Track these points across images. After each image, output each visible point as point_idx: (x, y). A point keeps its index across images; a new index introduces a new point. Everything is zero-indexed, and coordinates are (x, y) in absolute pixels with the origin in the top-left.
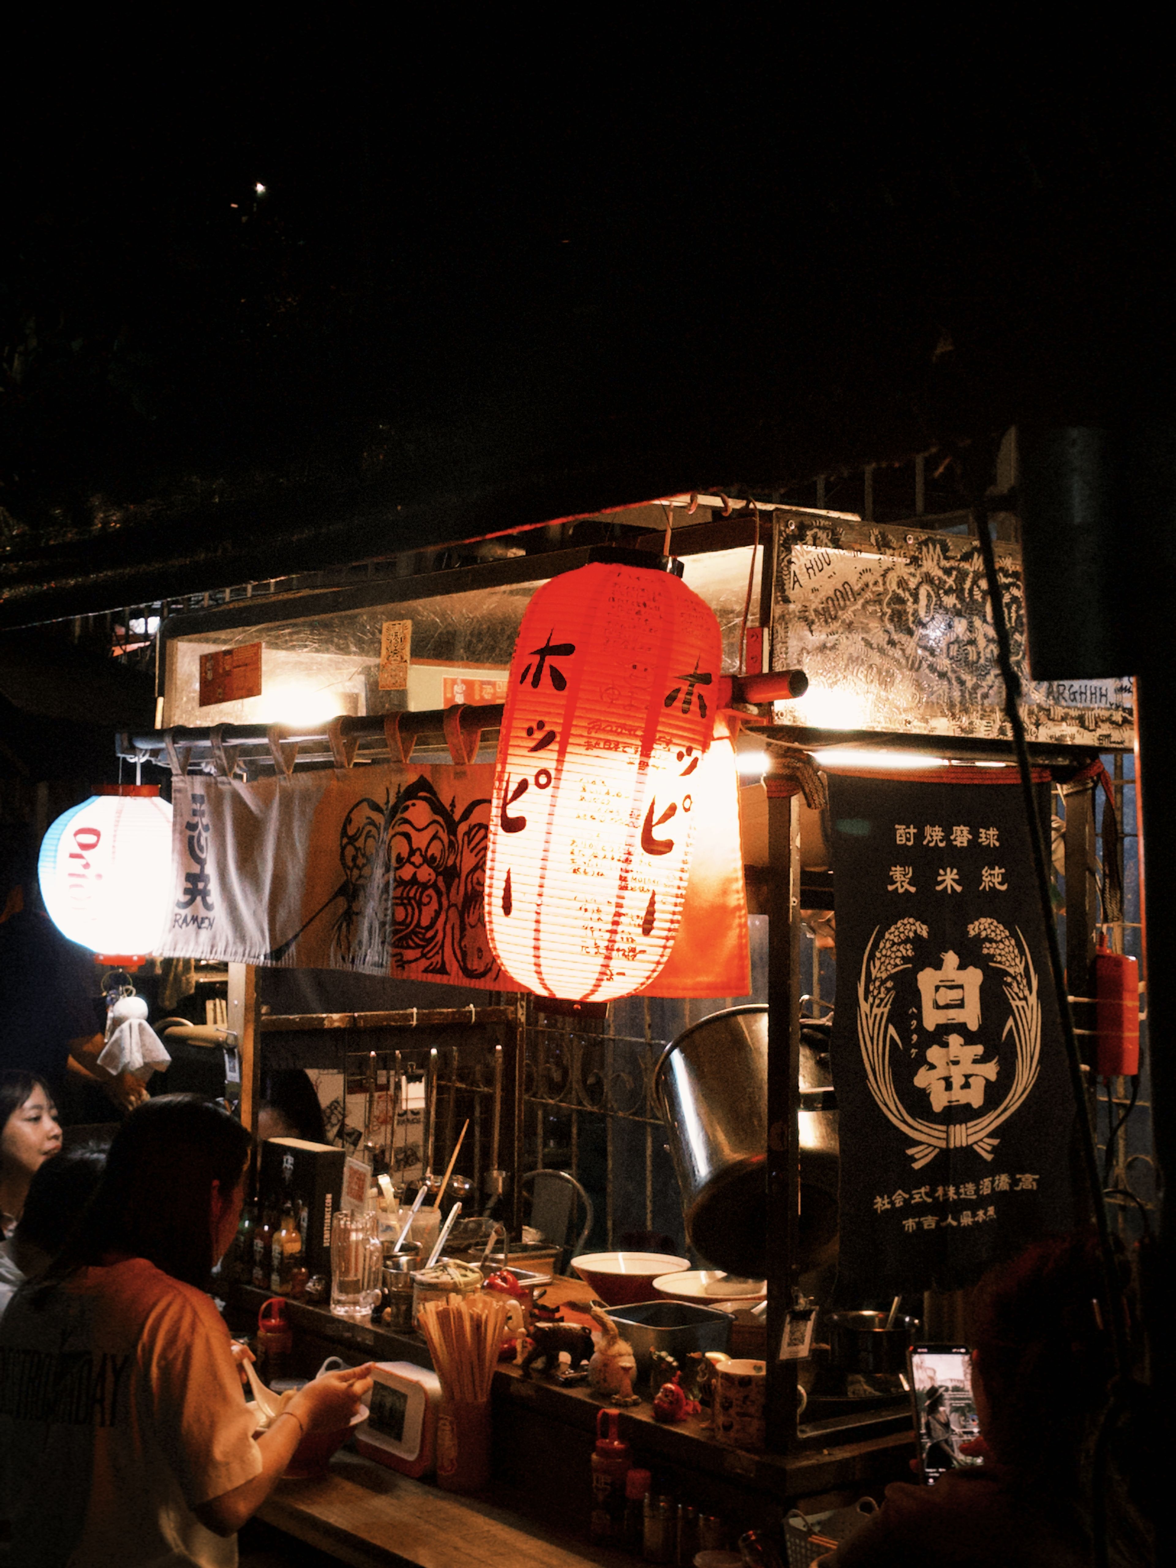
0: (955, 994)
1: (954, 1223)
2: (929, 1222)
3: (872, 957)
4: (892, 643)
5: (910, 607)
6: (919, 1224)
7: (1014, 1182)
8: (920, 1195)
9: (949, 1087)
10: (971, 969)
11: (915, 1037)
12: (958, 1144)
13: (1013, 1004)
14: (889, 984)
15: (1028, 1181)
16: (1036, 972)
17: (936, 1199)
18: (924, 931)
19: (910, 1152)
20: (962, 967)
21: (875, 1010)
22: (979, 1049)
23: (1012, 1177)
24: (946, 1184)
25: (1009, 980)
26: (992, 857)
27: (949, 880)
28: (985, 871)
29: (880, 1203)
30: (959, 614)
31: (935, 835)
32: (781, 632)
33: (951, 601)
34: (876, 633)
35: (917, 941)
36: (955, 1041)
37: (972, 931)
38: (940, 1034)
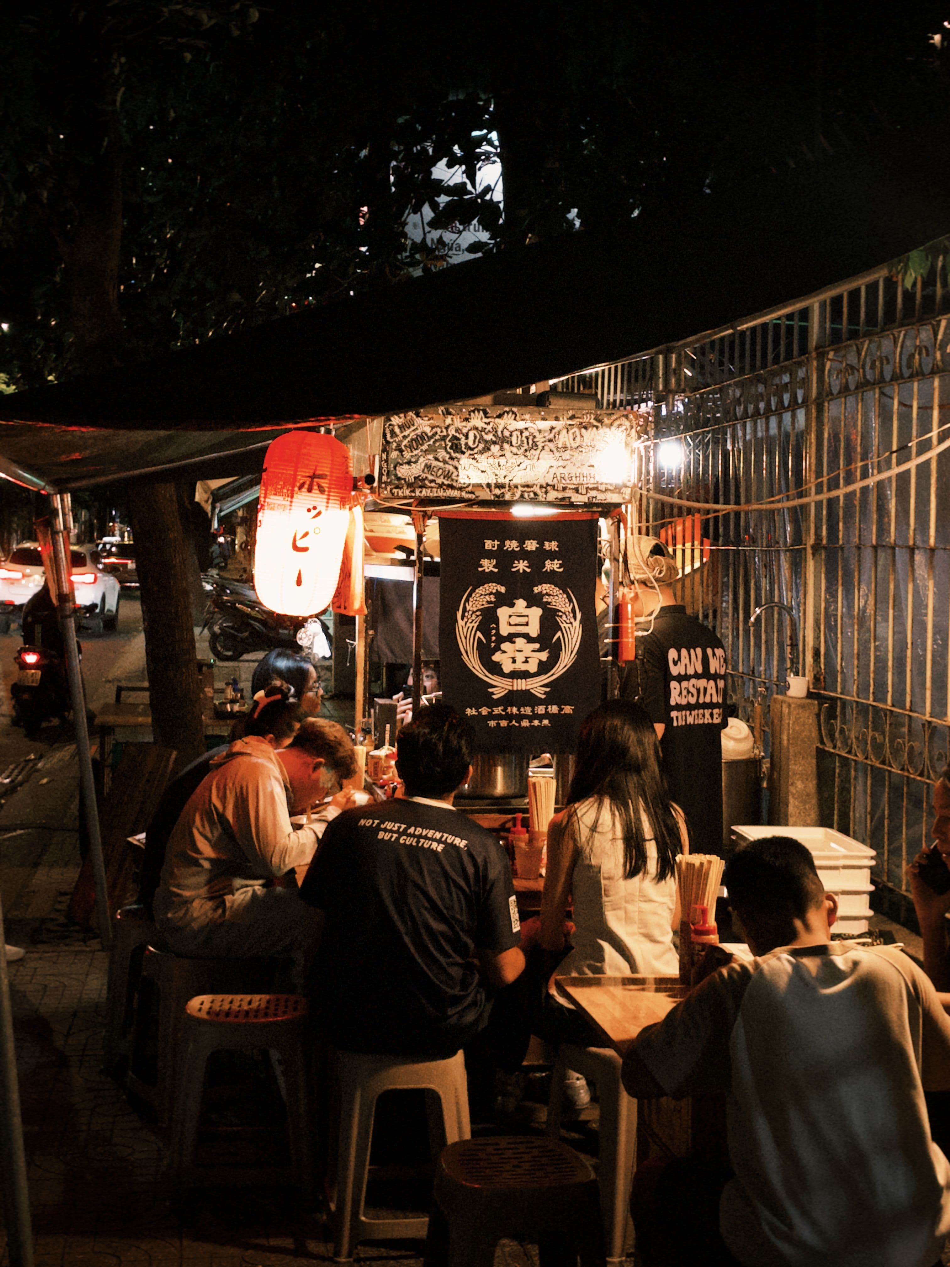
0: (524, 620)
1: (517, 724)
2: (504, 723)
3: (467, 600)
4: (452, 458)
5: (463, 441)
6: (498, 724)
7: (561, 710)
8: (498, 710)
9: (514, 661)
10: (534, 608)
11: (494, 638)
12: (519, 688)
13: (562, 626)
14: (478, 613)
15: (568, 709)
16: (580, 610)
17: (507, 713)
18: (503, 589)
19: (490, 690)
20: (528, 607)
21: (468, 624)
22: (537, 646)
23: (559, 707)
24: (512, 706)
25: (560, 614)
26: (552, 555)
27: (521, 566)
28: (548, 562)
29: (470, 712)
30: (494, 443)
31: (512, 545)
32: (384, 456)
33: (489, 437)
34: (442, 454)
35: (497, 594)
36: (520, 642)
37: (536, 590)
38: (511, 638)
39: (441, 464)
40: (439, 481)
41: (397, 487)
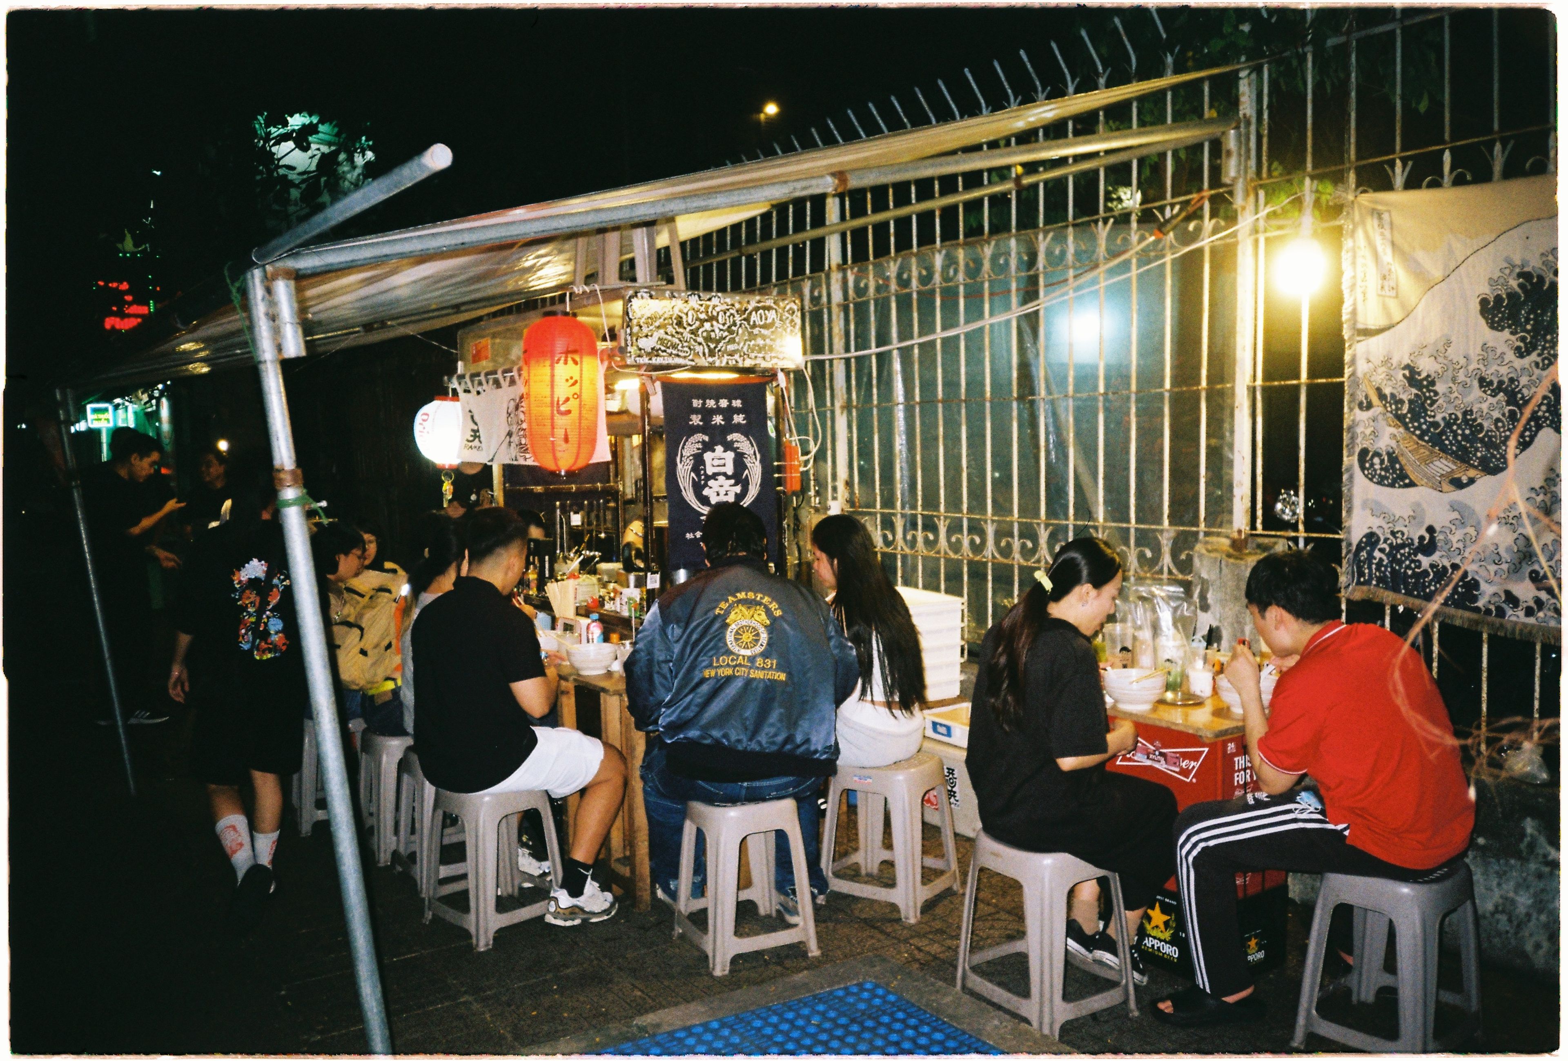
0: (722, 462)
3: (683, 448)
5: (684, 320)
9: (719, 495)
10: (729, 452)
11: (703, 477)
13: (748, 465)
14: (691, 458)
16: (759, 453)
18: (706, 438)
19: (701, 518)
20: (725, 451)
21: (685, 467)
22: (732, 481)
25: (747, 456)
26: (738, 411)
27: (718, 420)
28: (735, 416)
29: (689, 536)
30: (707, 321)
31: (711, 403)
32: (628, 330)
33: (703, 316)
34: (670, 329)
35: (703, 442)
36: (721, 478)
37: (729, 438)
38: (714, 476)
39: (669, 338)
40: (669, 351)
41: (639, 356)
